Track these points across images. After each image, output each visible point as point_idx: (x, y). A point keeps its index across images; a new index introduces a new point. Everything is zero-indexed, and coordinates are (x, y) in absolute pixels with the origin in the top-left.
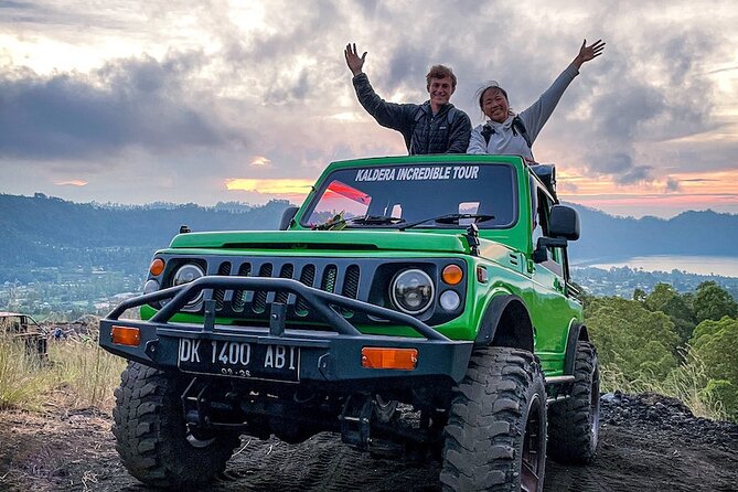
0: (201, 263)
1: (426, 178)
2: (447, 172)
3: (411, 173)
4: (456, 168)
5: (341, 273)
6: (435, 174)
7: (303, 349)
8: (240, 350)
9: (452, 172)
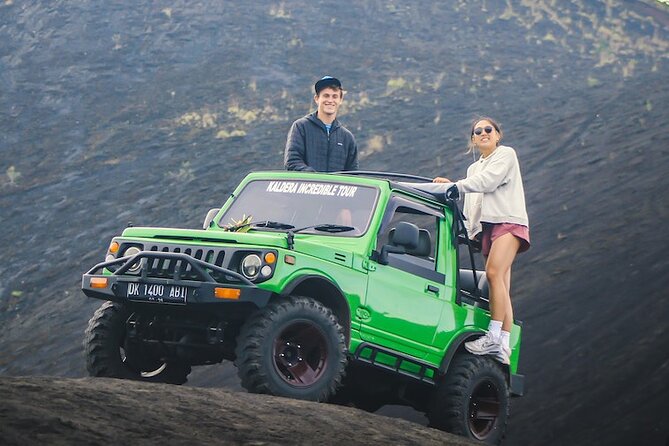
0: (140, 246)
1: (318, 193)
2: (334, 190)
3: (309, 188)
4: (342, 187)
5: (216, 255)
6: (326, 190)
7: (188, 287)
8: (159, 288)
9: (338, 189)
